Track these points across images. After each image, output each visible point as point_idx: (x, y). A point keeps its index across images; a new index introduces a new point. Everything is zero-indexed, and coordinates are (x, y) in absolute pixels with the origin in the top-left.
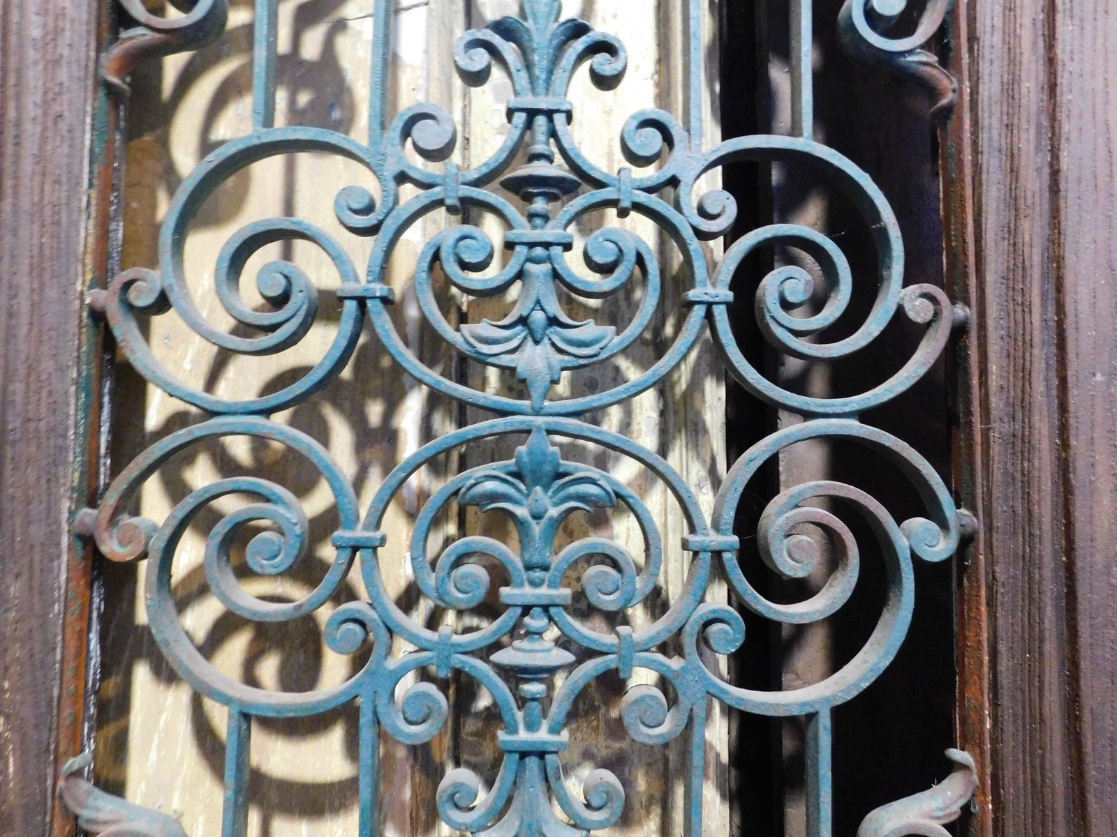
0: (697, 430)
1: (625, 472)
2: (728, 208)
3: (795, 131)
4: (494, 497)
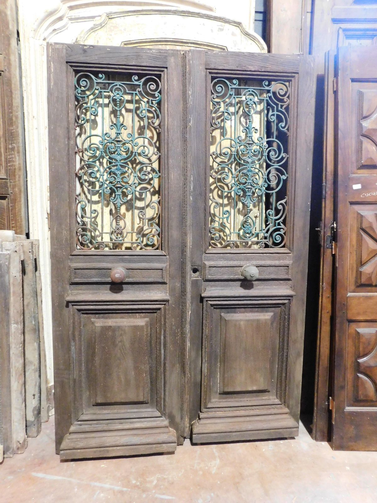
0: (263, 168)
1: (257, 171)
2: (267, 146)
3: (273, 138)
4: (246, 173)
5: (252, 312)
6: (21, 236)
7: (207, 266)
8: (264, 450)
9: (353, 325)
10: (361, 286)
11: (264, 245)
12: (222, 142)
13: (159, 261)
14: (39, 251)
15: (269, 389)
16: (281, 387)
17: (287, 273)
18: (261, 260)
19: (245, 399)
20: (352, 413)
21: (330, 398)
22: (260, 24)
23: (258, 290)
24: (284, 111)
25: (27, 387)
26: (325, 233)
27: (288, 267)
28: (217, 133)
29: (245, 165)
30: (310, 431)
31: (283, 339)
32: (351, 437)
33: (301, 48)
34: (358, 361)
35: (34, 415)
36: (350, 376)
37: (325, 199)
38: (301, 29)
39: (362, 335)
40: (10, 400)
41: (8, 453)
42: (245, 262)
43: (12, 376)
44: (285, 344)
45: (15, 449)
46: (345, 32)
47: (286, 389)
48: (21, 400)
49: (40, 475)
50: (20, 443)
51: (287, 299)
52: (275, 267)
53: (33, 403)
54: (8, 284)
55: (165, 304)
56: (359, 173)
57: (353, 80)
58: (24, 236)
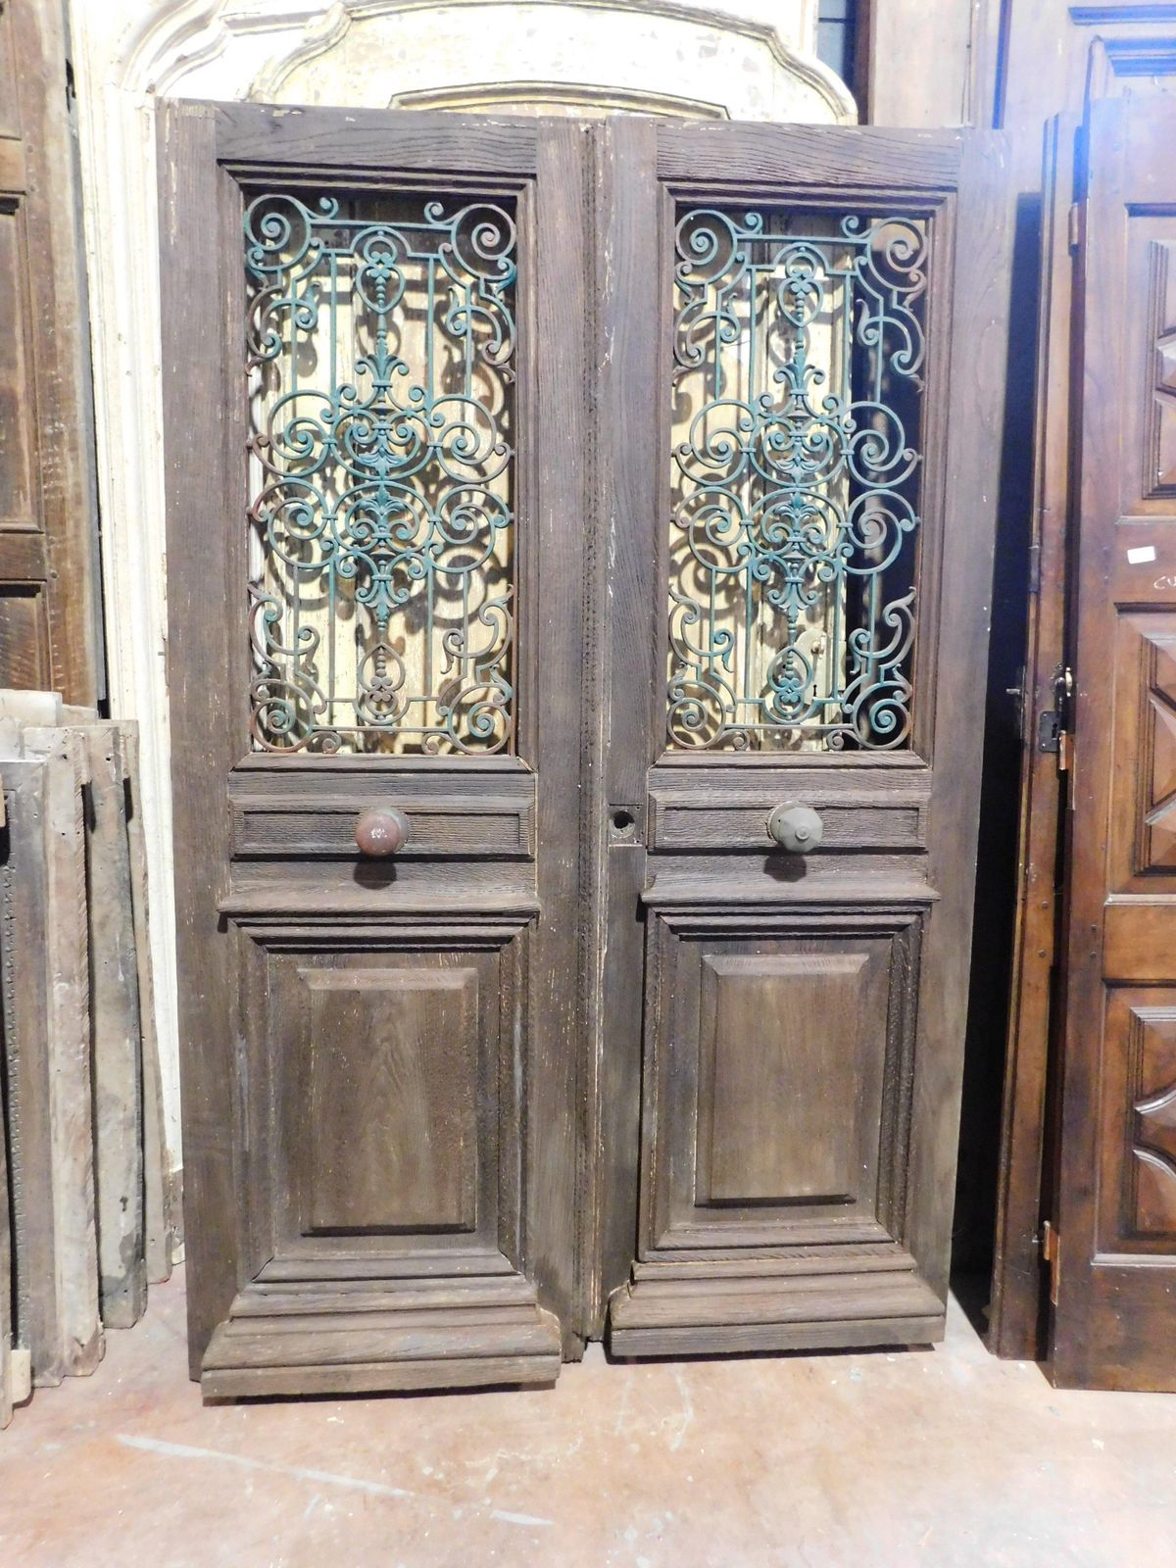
0: (839, 495)
1: (820, 504)
2: (853, 425)
3: (873, 400)
4: (785, 511)
5: (800, 951)
6: (83, 708)
7: (660, 807)
8: (834, 1382)
9: (1123, 997)
10: (1149, 872)
11: (839, 740)
12: (710, 413)
13: (508, 790)
14: (137, 757)
15: (855, 1194)
16: (890, 1189)
17: (915, 831)
18: (832, 787)
19: (778, 1223)
20: (1114, 1274)
21: (1047, 1224)
22: (837, 32)
23: (822, 883)
24: (908, 312)
25: (102, 1174)
26: (1037, 702)
27: (917, 809)
28: (693, 385)
29: (782, 487)
30: (981, 1326)
31: (900, 1039)
32: (1110, 1348)
33: (968, 109)
34: (1138, 1109)
35: (123, 1261)
36: (1109, 1156)
37: (1038, 594)
38: (969, 46)
39: (1152, 1029)
40: (51, 1212)
41: (46, 1373)
42: (779, 793)
43: (56, 1140)
44: (906, 1054)
45: (67, 1362)
46: (1111, 53)
47: (906, 1193)
48: (83, 1213)
49: (143, 1442)
50: (82, 1346)
51: (911, 913)
52: (875, 811)
53: (122, 1225)
54: (41, 858)
55: (526, 925)
56: (1147, 511)
57: (1135, 210)
58: (92, 710)
